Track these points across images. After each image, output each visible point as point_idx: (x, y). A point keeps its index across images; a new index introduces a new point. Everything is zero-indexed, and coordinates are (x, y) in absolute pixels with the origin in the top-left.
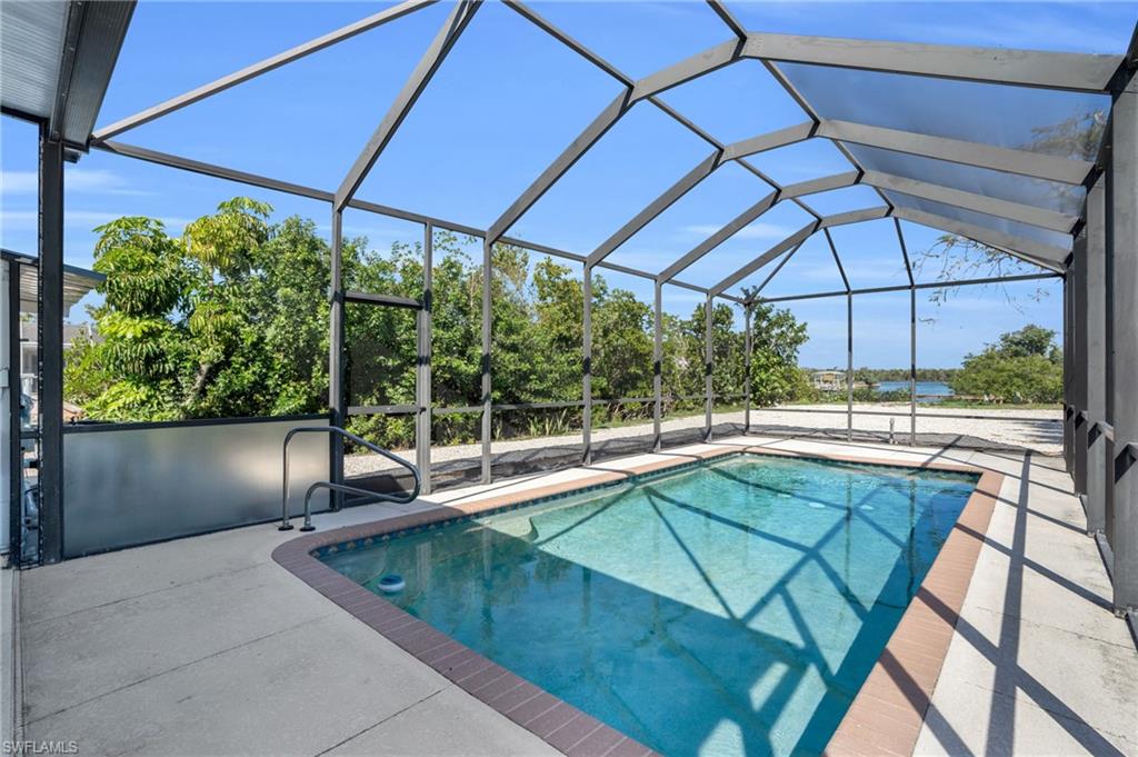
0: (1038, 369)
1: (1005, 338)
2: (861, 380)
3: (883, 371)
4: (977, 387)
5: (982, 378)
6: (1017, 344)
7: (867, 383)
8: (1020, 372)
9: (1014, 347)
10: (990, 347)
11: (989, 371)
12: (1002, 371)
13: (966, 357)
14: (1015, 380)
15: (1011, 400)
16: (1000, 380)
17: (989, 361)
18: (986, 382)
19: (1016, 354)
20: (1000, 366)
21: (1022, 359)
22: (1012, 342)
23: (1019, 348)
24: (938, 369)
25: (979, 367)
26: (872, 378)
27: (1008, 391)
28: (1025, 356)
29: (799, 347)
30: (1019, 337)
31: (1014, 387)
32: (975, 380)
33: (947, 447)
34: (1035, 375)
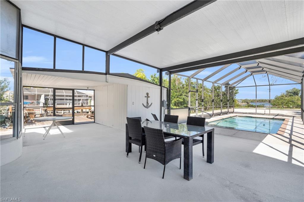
0: (296, 100)
1: (287, 91)
2: (245, 102)
3: (251, 100)
4: (279, 104)
5: (280, 102)
6: (290, 93)
7: (247, 103)
8: (291, 100)
9: (289, 94)
10: (282, 94)
11: (282, 100)
12: (286, 100)
13: (276, 96)
14: (290, 102)
15: (289, 107)
16: (285, 102)
17: (282, 97)
18: (282, 103)
19: (290, 96)
20: (286, 99)
21: (292, 97)
22: (289, 92)
23: (291, 94)
24: (266, 99)
25: (280, 99)
26: (248, 102)
27: (288, 105)
28: (293, 96)
29: (236, 95)
30: (291, 91)
31: (290, 104)
32: (279, 102)
33: (276, 116)
34: (295, 101)
